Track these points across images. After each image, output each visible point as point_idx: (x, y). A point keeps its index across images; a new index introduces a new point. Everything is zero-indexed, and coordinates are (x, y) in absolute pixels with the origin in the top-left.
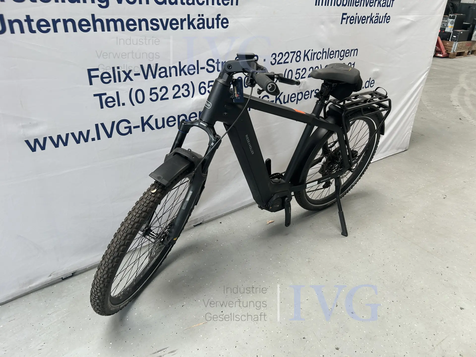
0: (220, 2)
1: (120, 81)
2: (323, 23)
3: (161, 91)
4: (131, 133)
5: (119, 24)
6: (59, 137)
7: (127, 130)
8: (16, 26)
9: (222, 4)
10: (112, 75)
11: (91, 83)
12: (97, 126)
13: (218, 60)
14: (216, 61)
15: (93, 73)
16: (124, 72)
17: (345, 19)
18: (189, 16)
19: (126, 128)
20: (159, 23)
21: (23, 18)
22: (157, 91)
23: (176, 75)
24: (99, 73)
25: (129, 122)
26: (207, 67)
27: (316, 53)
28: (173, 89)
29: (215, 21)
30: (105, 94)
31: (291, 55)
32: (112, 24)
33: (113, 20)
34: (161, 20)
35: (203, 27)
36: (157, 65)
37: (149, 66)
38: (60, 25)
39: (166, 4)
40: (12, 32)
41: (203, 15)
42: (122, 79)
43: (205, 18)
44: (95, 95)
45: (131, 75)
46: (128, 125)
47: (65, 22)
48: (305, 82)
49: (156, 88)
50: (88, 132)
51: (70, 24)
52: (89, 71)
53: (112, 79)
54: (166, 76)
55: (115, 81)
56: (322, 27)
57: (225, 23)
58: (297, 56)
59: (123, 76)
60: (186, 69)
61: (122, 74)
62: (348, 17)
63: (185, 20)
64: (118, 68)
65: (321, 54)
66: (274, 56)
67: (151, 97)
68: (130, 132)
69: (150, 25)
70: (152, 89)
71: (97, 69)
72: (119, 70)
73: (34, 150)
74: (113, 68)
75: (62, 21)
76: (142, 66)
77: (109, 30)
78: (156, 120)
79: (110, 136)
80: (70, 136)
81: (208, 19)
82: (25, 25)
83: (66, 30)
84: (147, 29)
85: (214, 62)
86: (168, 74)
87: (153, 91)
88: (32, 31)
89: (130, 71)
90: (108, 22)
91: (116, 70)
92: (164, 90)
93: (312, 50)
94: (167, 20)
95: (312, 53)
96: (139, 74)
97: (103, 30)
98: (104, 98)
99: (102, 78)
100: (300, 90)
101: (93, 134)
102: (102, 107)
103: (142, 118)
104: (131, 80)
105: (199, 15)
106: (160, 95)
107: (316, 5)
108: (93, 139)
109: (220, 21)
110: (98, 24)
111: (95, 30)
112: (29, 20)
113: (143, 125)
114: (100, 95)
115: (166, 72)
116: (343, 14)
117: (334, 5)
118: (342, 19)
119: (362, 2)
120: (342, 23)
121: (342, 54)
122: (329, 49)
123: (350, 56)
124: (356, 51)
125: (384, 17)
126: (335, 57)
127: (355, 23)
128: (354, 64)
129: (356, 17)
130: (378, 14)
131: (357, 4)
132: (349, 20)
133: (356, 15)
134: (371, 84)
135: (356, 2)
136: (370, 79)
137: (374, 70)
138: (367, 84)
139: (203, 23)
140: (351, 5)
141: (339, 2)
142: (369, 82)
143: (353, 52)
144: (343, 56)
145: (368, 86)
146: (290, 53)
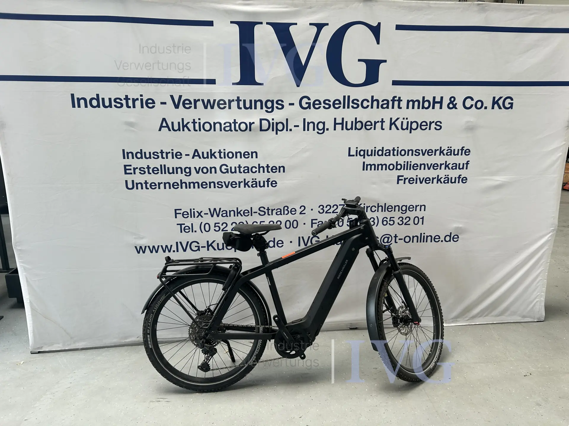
0: (269, 171)
1: (194, 217)
2: (374, 183)
3: (222, 225)
4: (199, 251)
5: (196, 185)
6: (154, 247)
7: (197, 248)
8: (139, 186)
9: (271, 172)
10: (189, 213)
11: (176, 217)
12: (177, 243)
13: (268, 208)
14: (266, 208)
15: (178, 212)
16: (197, 212)
17: (402, 180)
18: (245, 180)
19: (196, 246)
20: (223, 184)
21: (143, 182)
22: (220, 225)
23: (235, 216)
24: (181, 212)
25: (198, 243)
26: (259, 212)
27: (369, 206)
28: (232, 225)
29: (266, 183)
30: (184, 224)
32: (192, 185)
33: (193, 182)
34: (225, 182)
35: (256, 186)
36: (220, 209)
37: (215, 209)
38: (162, 186)
39: (228, 173)
40: (137, 188)
41: (255, 179)
42: (196, 216)
43: (257, 180)
44: (178, 224)
45: (202, 214)
46: (197, 245)
47: (165, 184)
49: (219, 223)
50: (171, 246)
51: (167, 185)
52: (176, 210)
53: (189, 215)
54: (227, 216)
55: (191, 217)
56: (374, 186)
57: (274, 184)
59: (197, 214)
60: (242, 213)
61: (196, 213)
62: (405, 179)
63: (242, 182)
64: (194, 209)
65: (375, 207)
66: (321, 207)
67: (215, 228)
68: (199, 249)
69: (217, 185)
70: (215, 224)
71: (181, 210)
72: (194, 211)
73: (139, 252)
74: (191, 209)
75: (163, 183)
76: (210, 209)
77: (190, 188)
78: (218, 244)
79: (185, 250)
80: (160, 247)
81: (260, 182)
82: (144, 185)
83: (165, 188)
84: (215, 187)
85: (264, 208)
86: (228, 215)
87: (217, 225)
88: (147, 188)
89: (201, 212)
90: (190, 183)
91: (192, 211)
92: (225, 225)
93: (364, 204)
94: (229, 182)
95: (364, 206)
96: (207, 214)
97: (186, 188)
98: (183, 226)
99: (183, 215)
101: (174, 248)
102: (181, 232)
103: (208, 242)
104: (202, 217)
105: (253, 179)
106: (222, 227)
107: (364, 170)
108: (174, 251)
109: (270, 183)
110: (184, 185)
111: (182, 188)
112: (146, 183)
113: (208, 246)
114: (181, 225)
115: (226, 213)
116: (399, 176)
117: (386, 169)
118: (398, 180)
119: (423, 166)
120: (398, 183)
121: (404, 208)
122: (385, 204)
123: (416, 211)
124: (423, 207)
125: (458, 178)
126: (395, 211)
127: (416, 183)
128: (423, 218)
129: (417, 178)
130: (447, 176)
131: (415, 168)
132: (407, 181)
133: (417, 177)
134: (453, 238)
135: (413, 167)
136: (451, 233)
137: (455, 225)
138: (448, 239)
139: (256, 184)
140: (407, 169)
141: (391, 167)
142: (450, 236)
143: (418, 208)
144: (406, 210)
145: (450, 241)
146: (338, 205)
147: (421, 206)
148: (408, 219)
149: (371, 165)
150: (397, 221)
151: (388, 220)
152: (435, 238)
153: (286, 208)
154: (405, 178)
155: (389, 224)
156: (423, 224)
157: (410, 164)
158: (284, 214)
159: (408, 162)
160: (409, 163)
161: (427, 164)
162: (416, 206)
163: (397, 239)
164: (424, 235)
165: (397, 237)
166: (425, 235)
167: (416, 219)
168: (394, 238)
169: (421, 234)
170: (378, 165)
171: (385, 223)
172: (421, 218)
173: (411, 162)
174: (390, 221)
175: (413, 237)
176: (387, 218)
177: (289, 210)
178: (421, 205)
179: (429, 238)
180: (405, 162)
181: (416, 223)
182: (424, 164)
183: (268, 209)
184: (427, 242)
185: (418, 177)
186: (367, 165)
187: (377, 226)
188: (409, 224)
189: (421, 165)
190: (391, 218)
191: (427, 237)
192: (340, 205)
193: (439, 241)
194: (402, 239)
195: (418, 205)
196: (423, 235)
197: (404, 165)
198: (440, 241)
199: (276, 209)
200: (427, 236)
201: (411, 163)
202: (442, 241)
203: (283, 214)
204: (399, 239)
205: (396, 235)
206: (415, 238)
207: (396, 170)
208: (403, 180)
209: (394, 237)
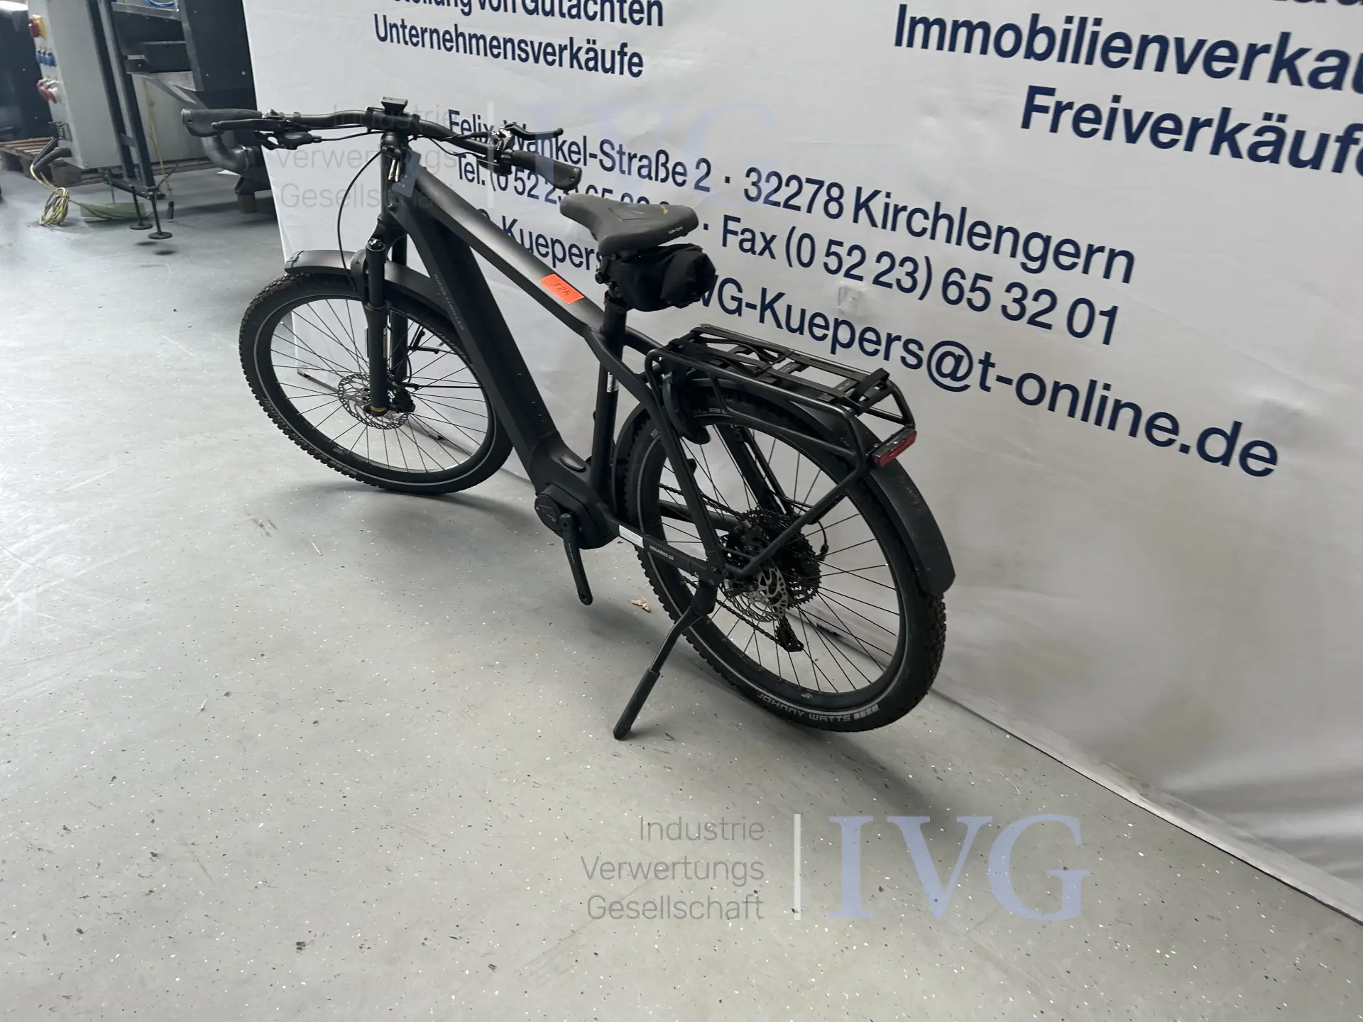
0: (625, 17)
2: (931, 110)
3: (529, 177)
5: (481, 43)
8: (394, 32)
9: (629, 20)
10: (472, 128)
13: (621, 146)
14: (617, 148)
15: (453, 118)
16: (485, 126)
17: (1044, 109)
18: (572, 41)
20: (529, 49)
21: (398, 23)
22: (525, 176)
24: (459, 120)
26: (601, 156)
27: (904, 208)
30: (465, 156)
31: (809, 189)
32: (474, 42)
33: (475, 36)
34: (532, 43)
35: (596, 68)
38: (427, 38)
39: (538, 13)
40: (391, 39)
41: (594, 42)
43: (598, 47)
47: (431, 33)
48: (860, 293)
51: (435, 38)
52: (450, 113)
56: (930, 122)
57: (634, 64)
58: (831, 199)
60: (565, 148)
62: (1060, 108)
63: (566, 47)
64: (479, 117)
65: (926, 217)
66: (754, 176)
67: (516, 184)
69: (517, 51)
71: (458, 113)
72: (481, 121)
74: (474, 117)
75: (429, 31)
77: (471, 52)
78: (522, 232)
81: (603, 51)
82: (401, 32)
83: (432, 45)
84: (513, 57)
85: (612, 147)
86: (540, 149)
87: (519, 174)
88: (405, 42)
90: (470, 37)
91: (477, 121)
92: (533, 179)
93: (888, 195)
94: (540, 45)
95: (887, 205)
97: (465, 52)
98: (463, 162)
99: (462, 129)
100: (842, 312)
102: (461, 177)
103: (504, 218)
105: (589, 42)
106: (528, 185)
107: (899, 43)
109: (626, 59)
110: (461, 41)
111: (457, 49)
112: (404, 26)
115: (536, 144)
116: (1034, 91)
117: (984, 51)
118: (1031, 108)
119: (1153, 50)
120: (1026, 124)
121: (1036, 247)
122: (964, 210)
123: (1086, 271)
124: (1121, 262)
125: (1338, 139)
126: (996, 251)
127: (1108, 136)
128: (1111, 314)
129: (1113, 112)
130: (1275, 118)
131: (1114, 57)
132: (1067, 117)
133: (1115, 105)
134: (1246, 454)
135: (1107, 48)
136: (1237, 426)
137: (1264, 393)
138: (1216, 446)
139: (595, 61)
140: (1075, 60)
141: (1008, 41)
142: (1231, 440)
143: (1099, 260)
144: (1043, 257)
145: (1225, 459)
146: (804, 180)
147: (1113, 255)
148: (1045, 301)
149: (928, 24)
150: (1000, 297)
151: (967, 284)
152: (1151, 425)
153: (662, 158)
154: (1058, 104)
155: (969, 301)
156: (1107, 341)
157: (1095, 35)
158: (656, 179)
159: (1083, 21)
160: (1090, 28)
161: (1180, 42)
162: (1091, 251)
163: (992, 373)
164: (1106, 393)
165: (993, 365)
166: (1112, 396)
167: (1083, 310)
168: (978, 369)
169: (1093, 384)
170: (956, 25)
171: (953, 292)
172: (1102, 313)
173: (1098, 22)
174: (973, 289)
175: (1057, 387)
176: (963, 277)
177: (670, 166)
178: (1112, 251)
179: (1126, 415)
180: (1069, 20)
181: (1079, 326)
182: (1162, 41)
183: (621, 153)
184: (1112, 426)
185: (1121, 107)
186: (914, 22)
187: (921, 298)
188: (1048, 326)
189: (1145, 41)
190: (978, 277)
191: (1118, 406)
192: (809, 181)
193: (1170, 442)
194: (1009, 382)
195: (1101, 249)
196: (1099, 392)
197: (1067, 33)
198: (1176, 446)
199: (639, 156)
200: (1117, 402)
201: (1096, 29)
202: (1185, 449)
203: (654, 178)
204: (1000, 379)
205: (988, 355)
206: (1065, 397)
207: (1027, 56)
208: (1052, 111)
209: (981, 362)
